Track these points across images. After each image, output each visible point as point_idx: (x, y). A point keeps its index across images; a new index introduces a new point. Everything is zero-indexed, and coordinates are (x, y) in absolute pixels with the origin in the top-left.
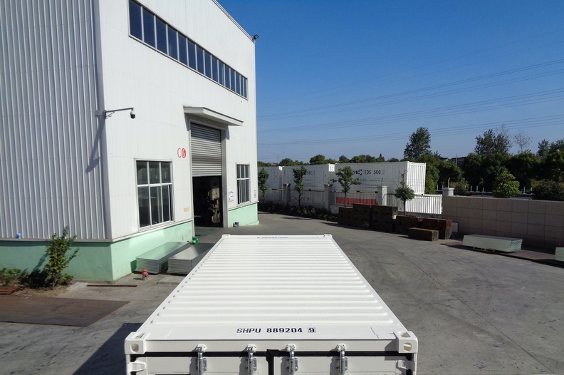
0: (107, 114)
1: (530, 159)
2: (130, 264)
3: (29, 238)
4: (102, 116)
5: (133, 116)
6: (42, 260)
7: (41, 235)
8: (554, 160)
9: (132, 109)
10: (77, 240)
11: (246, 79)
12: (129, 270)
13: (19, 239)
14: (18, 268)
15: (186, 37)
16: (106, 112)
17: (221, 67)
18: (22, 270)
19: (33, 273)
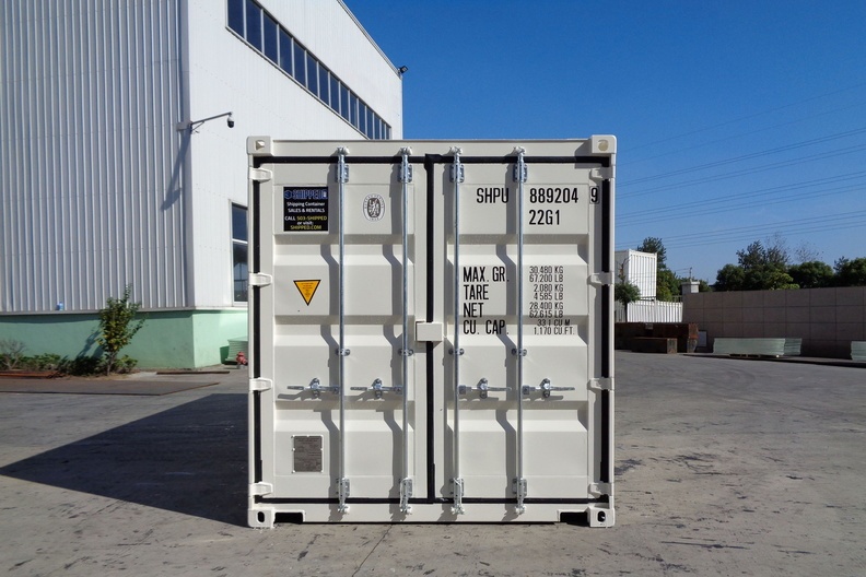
0: (194, 126)
1: (817, 271)
2: (219, 350)
3: (74, 309)
4: (186, 130)
5: (231, 124)
6: (90, 342)
7: (93, 304)
8: (853, 271)
9: (230, 114)
10: (143, 308)
11: (389, 127)
12: (218, 360)
13: (61, 311)
14: (56, 354)
15: (305, 48)
16: (192, 124)
17: (353, 103)
18: (62, 358)
19: (78, 359)
